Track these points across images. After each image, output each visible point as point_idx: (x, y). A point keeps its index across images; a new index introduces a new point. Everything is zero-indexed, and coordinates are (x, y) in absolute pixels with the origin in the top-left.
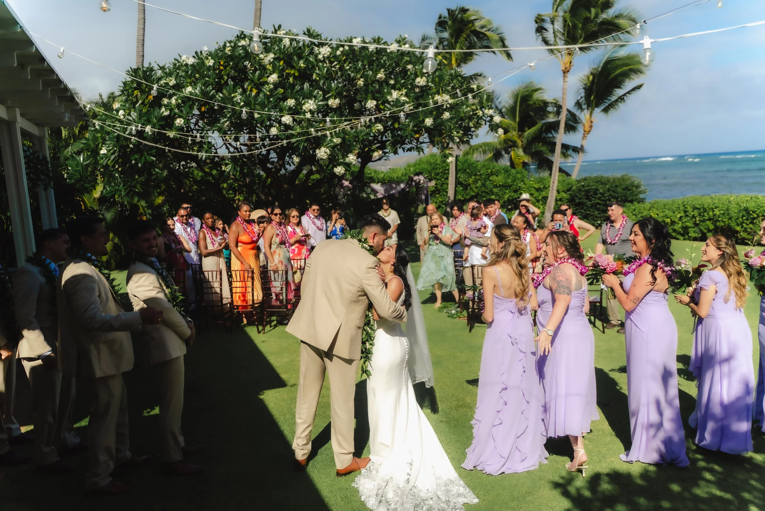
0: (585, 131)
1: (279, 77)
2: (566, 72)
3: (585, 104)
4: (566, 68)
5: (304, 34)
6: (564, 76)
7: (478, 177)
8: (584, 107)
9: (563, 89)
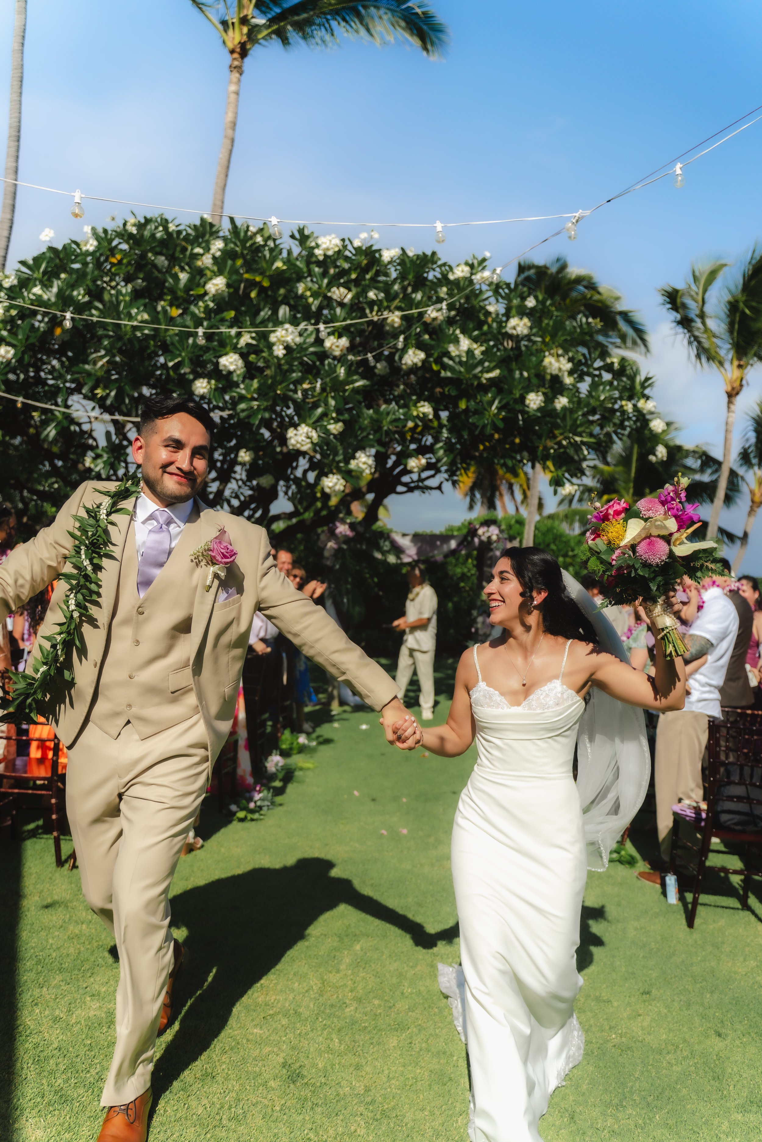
0: (753, 501)
1: (228, 285)
2: (732, 395)
3: (755, 457)
4: (733, 389)
5: (293, 237)
6: (730, 402)
8: (755, 461)
9: (727, 423)
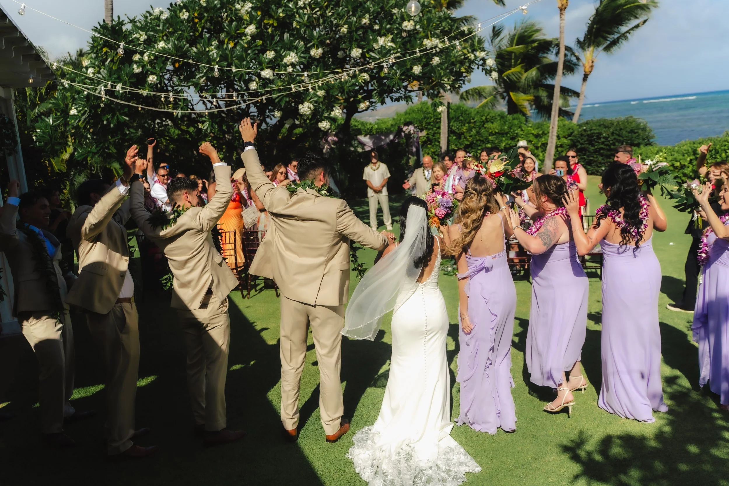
0: (585, 72)
1: (257, 28)
2: (562, 9)
4: (562, 5)
6: (561, 14)
7: (472, 125)
8: (585, 45)
9: (560, 28)
